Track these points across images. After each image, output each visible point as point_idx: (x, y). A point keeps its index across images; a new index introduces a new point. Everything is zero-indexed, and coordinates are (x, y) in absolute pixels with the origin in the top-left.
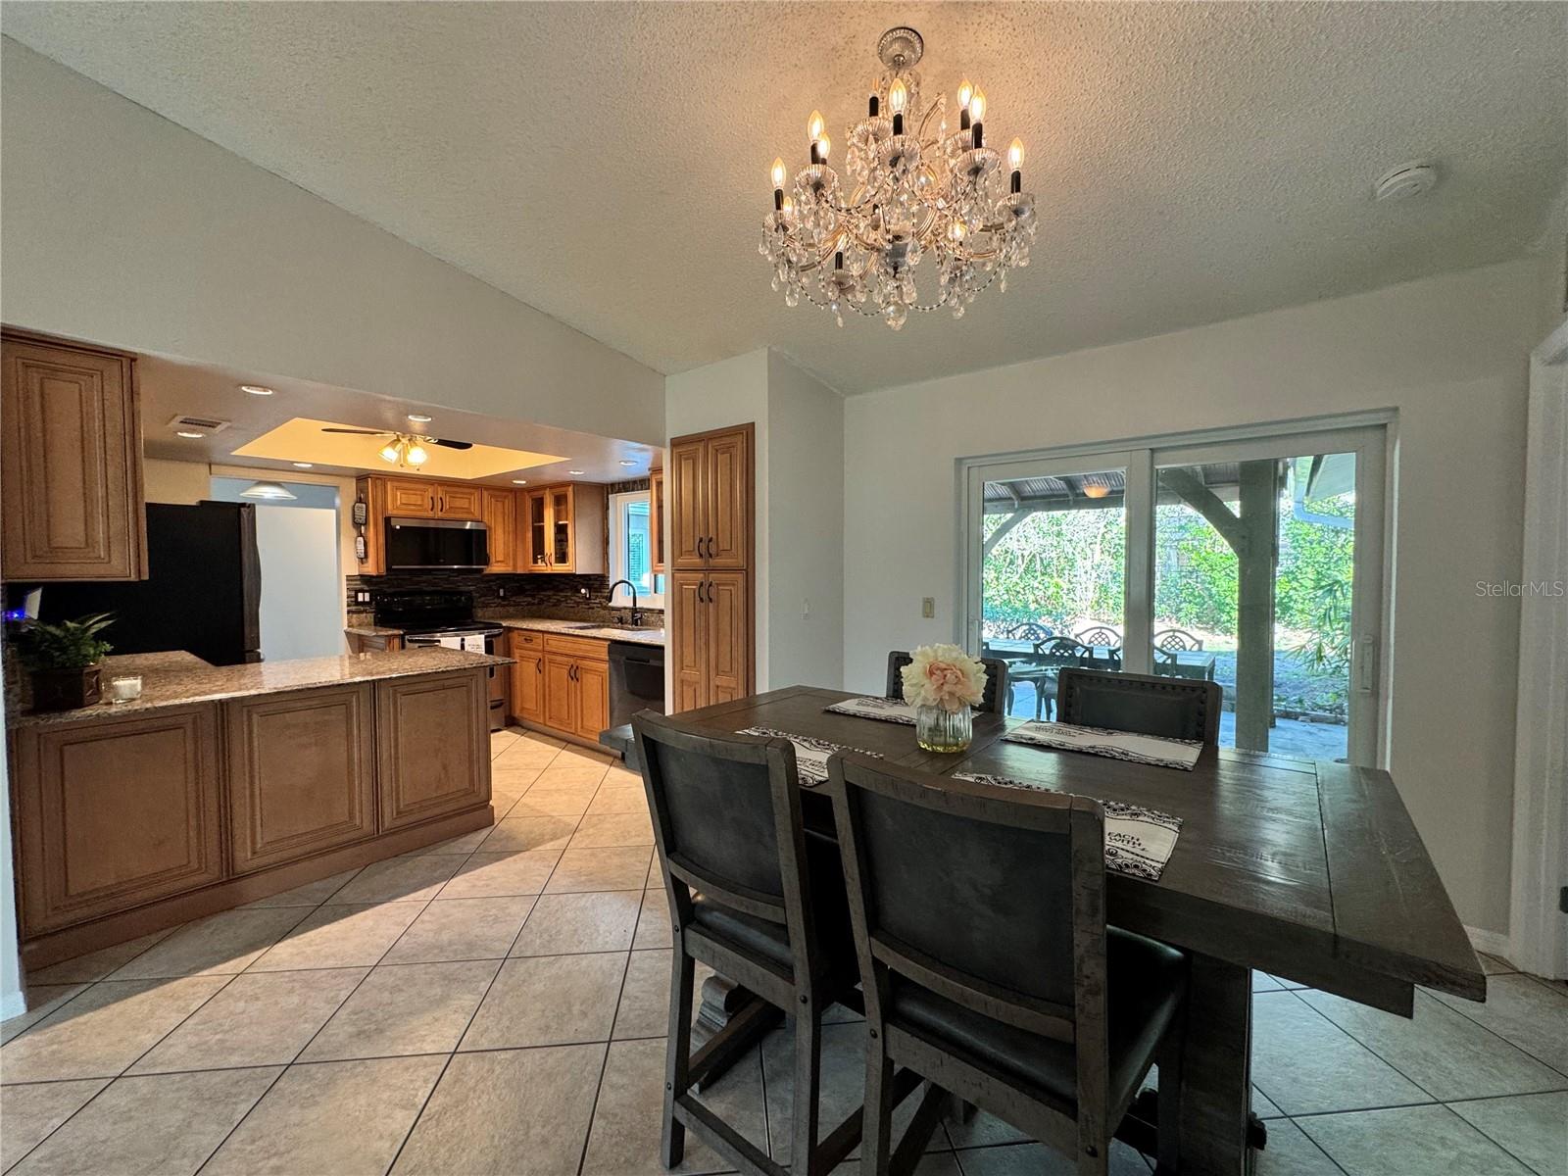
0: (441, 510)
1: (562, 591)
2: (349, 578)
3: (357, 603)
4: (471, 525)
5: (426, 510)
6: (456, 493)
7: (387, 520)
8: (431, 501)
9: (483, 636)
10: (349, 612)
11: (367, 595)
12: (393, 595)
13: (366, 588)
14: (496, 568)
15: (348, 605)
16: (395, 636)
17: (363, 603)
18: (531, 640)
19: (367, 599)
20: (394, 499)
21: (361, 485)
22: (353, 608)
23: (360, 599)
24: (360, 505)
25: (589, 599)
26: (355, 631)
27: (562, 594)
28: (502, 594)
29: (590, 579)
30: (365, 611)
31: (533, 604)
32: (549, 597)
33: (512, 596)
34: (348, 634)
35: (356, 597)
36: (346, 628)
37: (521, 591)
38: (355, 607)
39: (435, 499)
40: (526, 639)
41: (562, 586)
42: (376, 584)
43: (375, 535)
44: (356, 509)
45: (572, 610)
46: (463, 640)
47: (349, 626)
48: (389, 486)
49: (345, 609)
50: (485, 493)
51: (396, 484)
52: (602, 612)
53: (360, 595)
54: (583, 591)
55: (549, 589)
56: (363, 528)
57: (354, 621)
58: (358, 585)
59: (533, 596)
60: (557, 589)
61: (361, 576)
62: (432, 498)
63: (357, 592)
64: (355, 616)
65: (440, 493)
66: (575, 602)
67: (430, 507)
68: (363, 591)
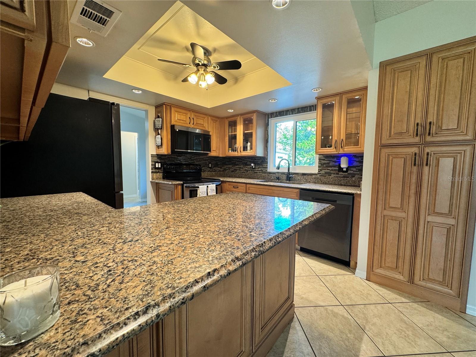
0: (193, 124)
1: (238, 165)
2: (152, 156)
3: (156, 168)
4: (198, 131)
5: (187, 124)
6: (199, 116)
7: (173, 127)
8: (189, 119)
9: (215, 185)
10: (152, 172)
11: (160, 164)
12: (171, 164)
13: (159, 161)
14: (213, 154)
15: (152, 169)
16: (179, 184)
17: (158, 168)
18: (238, 187)
19: (160, 166)
20: (175, 117)
21: (159, 109)
22: (154, 170)
23: (157, 166)
24: (158, 119)
25: (255, 168)
26: (153, 181)
27: (237, 166)
28: (210, 166)
29: (255, 160)
30: (158, 172)
31: (221, 171)
32: (229, 168)
33: (214, 167)
34: (151, 182)
35: (155, 165)
36: (151, 180)
37: (216, 165)
38: (155, 170)
39: (191, 118)
40: (234, 187)
41: (237, 163)
42: (163, 159)
43: (166, 135)
44: (156, 121)
45: (244, 173)
46: (208, 187)
47: (152, 179)
48: (173, 109)
49: (151, 171)
50: (209, 118)
51: (176, 109)
52: (263, 174)
53: (157, 164)
54: (252, 165)
55: (229, 164)
56: (159, 131)
57: (155, 176)
58: (156, 159)
59: (221, 168)
60: (235, 164)
61: (157, 155)
62: (190, 118)
63: (156, 162)
64: (155, 174)
65: (193, 115)
66: (245, 170)
67: (189, 122)
68: (158, 163)
